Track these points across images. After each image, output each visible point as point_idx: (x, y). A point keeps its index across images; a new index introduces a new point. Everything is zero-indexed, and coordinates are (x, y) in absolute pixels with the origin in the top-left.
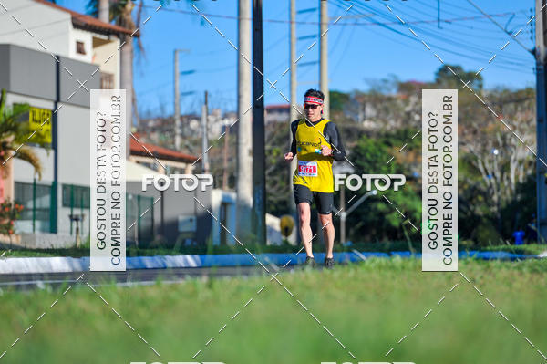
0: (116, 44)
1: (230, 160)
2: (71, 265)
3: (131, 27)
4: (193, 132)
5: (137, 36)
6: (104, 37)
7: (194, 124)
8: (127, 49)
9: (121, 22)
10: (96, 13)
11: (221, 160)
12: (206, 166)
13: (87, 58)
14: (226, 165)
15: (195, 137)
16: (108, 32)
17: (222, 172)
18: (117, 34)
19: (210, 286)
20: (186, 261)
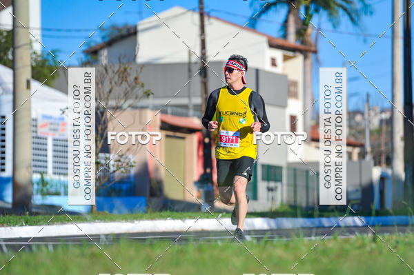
0: (300, 58)
1: (386, 144)
2: (269, 224)
3: (311, 45)
4: (358, 124)
5: (315, 52)
6: (290, 54)
7: (358, 118)
8: (308, 62)
9: (303, 42)
10: (285, 36)
11: (379, 145)
12: (368, 149)
13: (278, 70)
14: (383, 148)
15: (359, 128)
16: (294, 50)
17: (380, 154)
18: (300, 51)
19: (374, 240)
20: (354, 221)
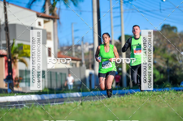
0: (51, 22)
1: (92, 59)
3: (56, 16)
4: (79, 50)
5: (58, 19)
6: (47, 20)
7: (79, 48)
8: (56, 23)
9: (53, 14)
10: (45, 13)
11: (89, 60)
12: (84, 61)
13: (42, 27)
15: (80, 52)
16: (49, 18)
17: (89, 64)
18: (52, 19)
20: (77, 95)
